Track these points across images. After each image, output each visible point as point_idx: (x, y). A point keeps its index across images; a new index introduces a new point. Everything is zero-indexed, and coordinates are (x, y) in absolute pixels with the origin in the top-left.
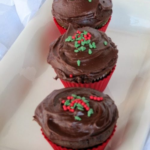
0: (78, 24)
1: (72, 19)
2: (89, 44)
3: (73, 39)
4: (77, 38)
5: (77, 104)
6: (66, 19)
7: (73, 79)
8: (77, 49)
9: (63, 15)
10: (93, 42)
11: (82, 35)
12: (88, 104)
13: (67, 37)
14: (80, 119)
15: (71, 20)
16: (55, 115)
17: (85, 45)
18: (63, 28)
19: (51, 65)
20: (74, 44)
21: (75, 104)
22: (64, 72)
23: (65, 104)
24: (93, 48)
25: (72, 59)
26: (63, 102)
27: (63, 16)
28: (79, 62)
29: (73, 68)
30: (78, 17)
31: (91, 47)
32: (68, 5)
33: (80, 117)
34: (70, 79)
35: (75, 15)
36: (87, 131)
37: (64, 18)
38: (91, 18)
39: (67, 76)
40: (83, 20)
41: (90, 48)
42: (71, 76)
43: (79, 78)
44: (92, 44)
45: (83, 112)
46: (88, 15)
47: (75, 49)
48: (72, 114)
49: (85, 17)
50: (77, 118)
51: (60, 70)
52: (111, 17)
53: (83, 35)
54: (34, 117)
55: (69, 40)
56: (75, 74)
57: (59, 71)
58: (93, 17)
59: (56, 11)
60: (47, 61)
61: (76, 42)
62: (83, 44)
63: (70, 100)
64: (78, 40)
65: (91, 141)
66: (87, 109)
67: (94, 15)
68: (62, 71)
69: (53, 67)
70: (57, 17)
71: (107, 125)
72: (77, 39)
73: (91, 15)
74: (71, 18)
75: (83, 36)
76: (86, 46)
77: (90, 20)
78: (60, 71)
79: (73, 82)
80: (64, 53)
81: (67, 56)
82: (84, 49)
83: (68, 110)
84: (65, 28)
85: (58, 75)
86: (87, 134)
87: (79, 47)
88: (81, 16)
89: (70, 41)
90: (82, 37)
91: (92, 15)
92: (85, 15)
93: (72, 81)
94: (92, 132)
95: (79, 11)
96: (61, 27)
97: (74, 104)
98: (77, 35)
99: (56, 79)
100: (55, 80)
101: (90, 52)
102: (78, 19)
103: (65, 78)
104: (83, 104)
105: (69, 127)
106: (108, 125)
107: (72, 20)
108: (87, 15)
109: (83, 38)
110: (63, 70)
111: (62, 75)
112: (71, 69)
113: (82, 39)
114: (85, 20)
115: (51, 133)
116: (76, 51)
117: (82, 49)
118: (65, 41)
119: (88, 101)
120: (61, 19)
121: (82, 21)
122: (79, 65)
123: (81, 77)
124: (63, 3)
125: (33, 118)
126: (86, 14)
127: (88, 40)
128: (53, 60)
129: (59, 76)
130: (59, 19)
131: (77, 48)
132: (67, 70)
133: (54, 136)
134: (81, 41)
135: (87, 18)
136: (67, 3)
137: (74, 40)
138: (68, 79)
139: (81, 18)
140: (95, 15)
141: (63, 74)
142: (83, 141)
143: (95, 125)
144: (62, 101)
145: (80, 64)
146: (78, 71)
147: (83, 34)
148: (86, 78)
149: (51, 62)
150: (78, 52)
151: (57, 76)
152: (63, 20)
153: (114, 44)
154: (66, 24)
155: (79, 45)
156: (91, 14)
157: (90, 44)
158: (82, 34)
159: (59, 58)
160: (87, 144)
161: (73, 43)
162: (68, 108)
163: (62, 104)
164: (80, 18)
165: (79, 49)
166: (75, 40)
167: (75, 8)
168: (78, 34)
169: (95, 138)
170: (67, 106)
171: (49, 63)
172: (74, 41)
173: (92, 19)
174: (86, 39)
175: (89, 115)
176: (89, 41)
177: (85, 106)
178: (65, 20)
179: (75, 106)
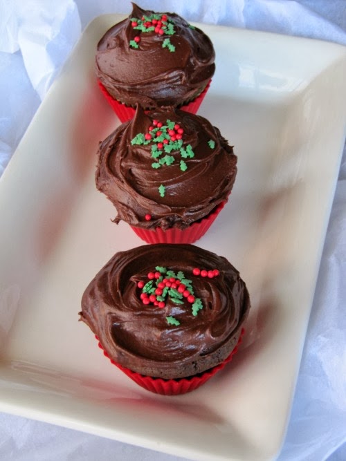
0: (151, 98)
1: (138, 87)
2: (179, 149)
3: (146, 140)
4: (156, 137)
5: (169, 289)
6: (126, 87)
7: (152, 223)
8: (156, 162)
9: (120, 79)
10: (187, 145)
11: (165, 131)
12: (190, 290)
13: (134, 136)
14: (177, 323)
15: (136, 89)
16: (125, 315)
17: (172, 151)
18: (120, 103)
19: (106, 194)
20: (150, 151)
21: (165, 291)
22: (132, 210)
23: (144, 290)
24: (188, 157)
25: (147, 183)
26: (140, 285)
27: (119, 82)
28: (162, 190)
29: (151, 202)
30: (149, 83)
31: (184, 155)
32: (128, 59)
33: (176, 317)
34: (148, 224)
35: (144, 79)
36: (193, 347)
37: (121, 86)
38: (175, 85)
39: (140, 218)
40: (159, 89)
41: (184, 159)
42: (147, 218)
43: (163, 222)
44: (185, 149)
45: (182, 307)
46: (171, 78)
47: (153, 161)
48: (160, 312)
49: (164, 82)
50: (171, 321)
51: (123, 204)
52: (210, 81)
53: (167, 129)
54: (81, 313)
55: (138, 143)
56: (155, 213)
57: (123, 208)
58: (179, 83)
59: (103, 71)
60: (97, 185)
61: (154, 147)
62: (168, 149)
63: (155, 280)
64: (157, 143)
65: (200, 364)
66: (190, 300)
67: (181, 78)
68: (128, 207)
69: (110, 198)
70: (107, 83)
71: (230, 328)
72: (155, 140)
73: (175, 79)
74: (136, 85)
75: (167, 133)
76: (175, 153)
77: (173, 88)
78: (125, 207)
79: (152, 230)
80: (130, 170)
81: (137, 176)
82: (170, 161)
83: (151, 304)
84: (123, 103)
85: (121, 214)
86: (192, 352)
87: (160, 157)
88: (156, 82)
89: (142, 144)
90: (165, 134)
91: (178, 78)
92: (164, 80)
93: (150, 227)
94: (202, 348)
95: (152, 70)
96: (116, 100)
97: (162, 290)
98: (154, 130)
99: (117, 221)
100: (115, 224)
101: (183, 167)
102: (150, 88)
103: (136, 222)
104: (180, 290)
105: (155, 339)
106: (232, 330)
107: (139, 89)
108: (168, 79)
109: (168, 137)
110: (131, 205)
111: (128, 215)
112: (148, 205)
113: (165, 139)
114: (163, 89)
115: (120, 353)
116: (155, 166)
117: (168, 160)
118: (131, 144)
119: (191, 282)
120: (115, 87)
121: (158, 91)
122: (162, 195)
123: (168, 220)
124: (119, 55)
125: (80, 317)
126: (166, 77)
127: (177, 140)
128: (108, 184)
129: (123, 216)
130: (112, 87)
131: (156, 160)
132: (139, 205)
133: (127, 357)
134: (163, 144)
135: (168, 85)
136: (126, 54)
137: (149, 141)
138: (143, 224)
139: (155, 85)
140: (184, 78)
141: (132, 214)
142: (185, 365)
143: (208, 332)
144: (138, 282)
145: (165, 193)
146: (163, 207)
147: (166, 127)
148: (177, 219)
149: (105, 189)
150: (159, 168)
151: (119, 216)
152: (119, 89)
153: (226, 141)
154: (126, 97)
155: (160, 153)
156: (175, 77)
157: (182, 150)
158: (164, 128)
159: (123, 182)
160: (194, 370)
161: (149, 149)
162: (152, 299)
163: (139, 291)
164: (153, 85)
165: (161, 162)
166: (152, 143)
167: (142, 64)
168: (156, 129)
169: (209, 358)
170: (148, 295)
171: (101, 190)
172: (149, 144)
173: (178, 85)
174: (173, 139)
175: (195, 313)
176: (180, 143)
177: (186, 295)
178: (124, 90)
179: (164, 295)
